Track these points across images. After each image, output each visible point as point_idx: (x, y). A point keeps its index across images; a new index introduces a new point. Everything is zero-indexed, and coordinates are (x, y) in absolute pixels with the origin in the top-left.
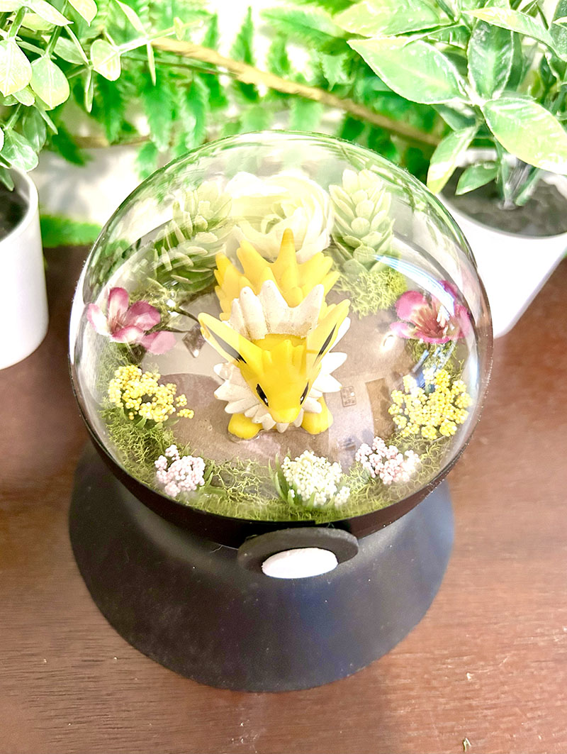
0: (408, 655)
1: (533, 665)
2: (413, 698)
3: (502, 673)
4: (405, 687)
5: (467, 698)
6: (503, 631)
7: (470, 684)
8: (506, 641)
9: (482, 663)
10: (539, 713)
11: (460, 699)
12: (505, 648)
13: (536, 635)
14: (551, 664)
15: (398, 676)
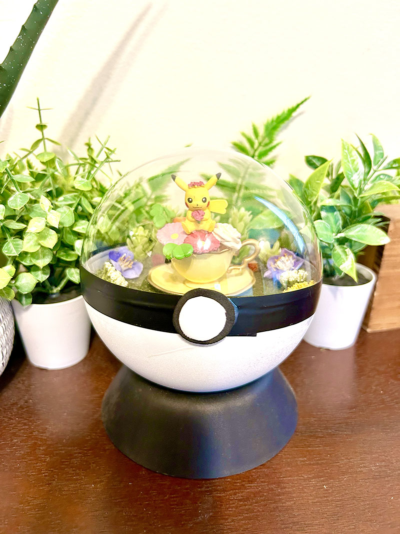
0: (289, 478)
1: (361, 481)
2: (294, 497)
3: (344, 485)
4: (290, 493)
5: (325, 497)
6: (342, 466)
7: (327, 490)
8: (344, 470)
9: (332, 481)
10: (368, 502)
11: (321, 498)
12: (344, 474)
13: (361, 467)
14: (372, 480)
15: (285, 488)
